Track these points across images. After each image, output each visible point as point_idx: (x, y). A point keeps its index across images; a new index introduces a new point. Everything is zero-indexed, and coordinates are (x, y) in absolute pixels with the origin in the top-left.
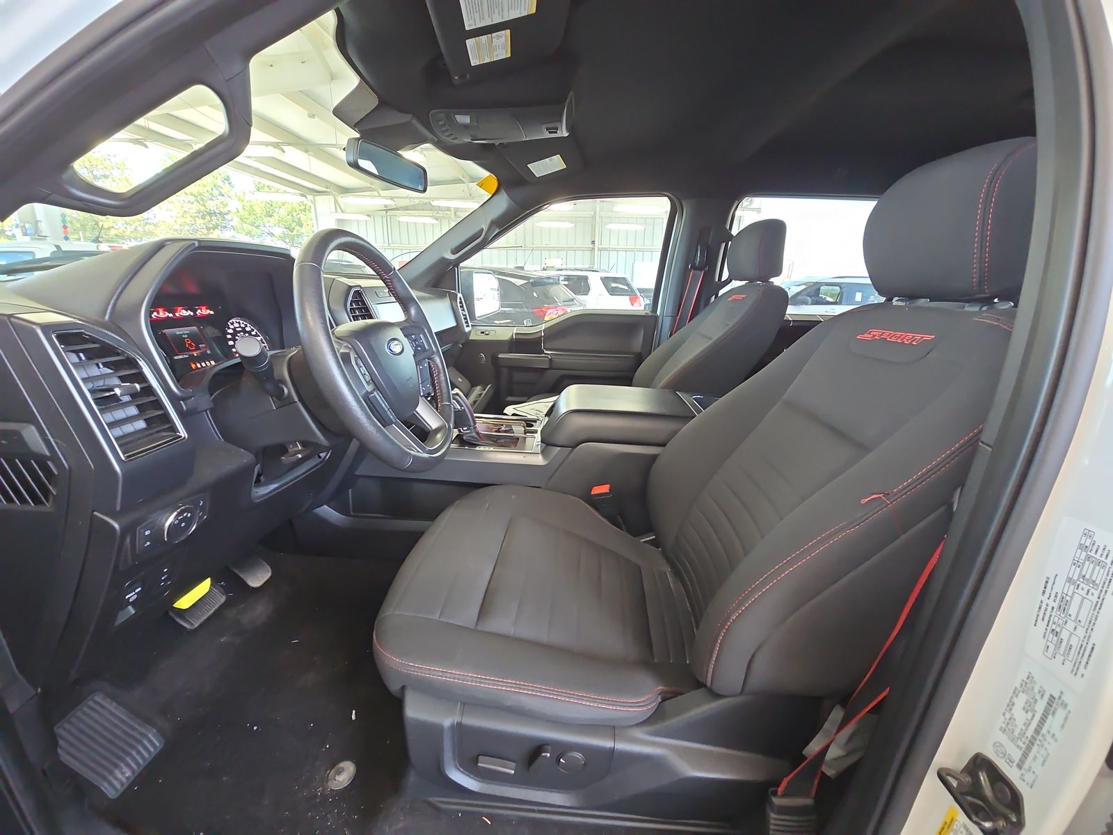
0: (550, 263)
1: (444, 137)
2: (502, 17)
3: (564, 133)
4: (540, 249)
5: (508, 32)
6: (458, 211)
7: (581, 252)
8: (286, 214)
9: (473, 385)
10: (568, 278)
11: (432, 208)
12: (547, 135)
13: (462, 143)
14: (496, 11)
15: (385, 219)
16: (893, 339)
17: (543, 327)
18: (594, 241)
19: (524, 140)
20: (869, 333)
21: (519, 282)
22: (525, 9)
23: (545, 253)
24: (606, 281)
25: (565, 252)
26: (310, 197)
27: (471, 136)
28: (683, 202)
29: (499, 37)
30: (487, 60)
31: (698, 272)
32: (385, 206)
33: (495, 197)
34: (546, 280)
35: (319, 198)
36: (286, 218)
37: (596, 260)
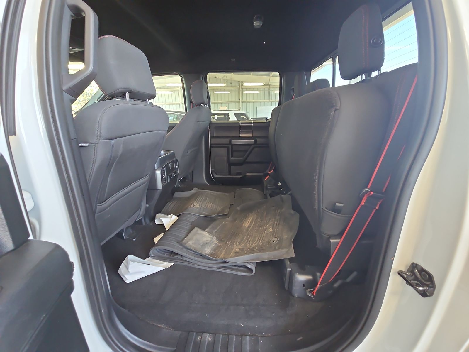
0: (222, 109)
4: (218, 103)
7: (235, 103)
18: (240, 99)
23: (219, 105)
25: (228, 104)
37: (241, 107)
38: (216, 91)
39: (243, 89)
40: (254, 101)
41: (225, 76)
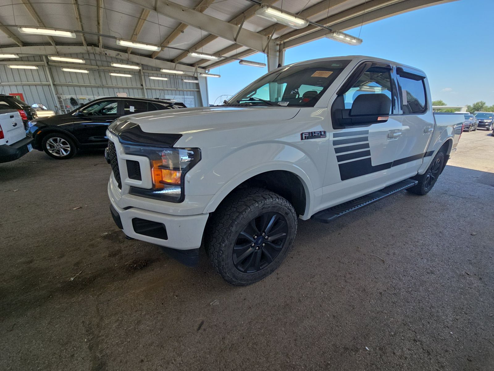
18: (142, 85)
38: (112, 72)
39: (144, 73)
40: (160, 88)
41: (119, 54)
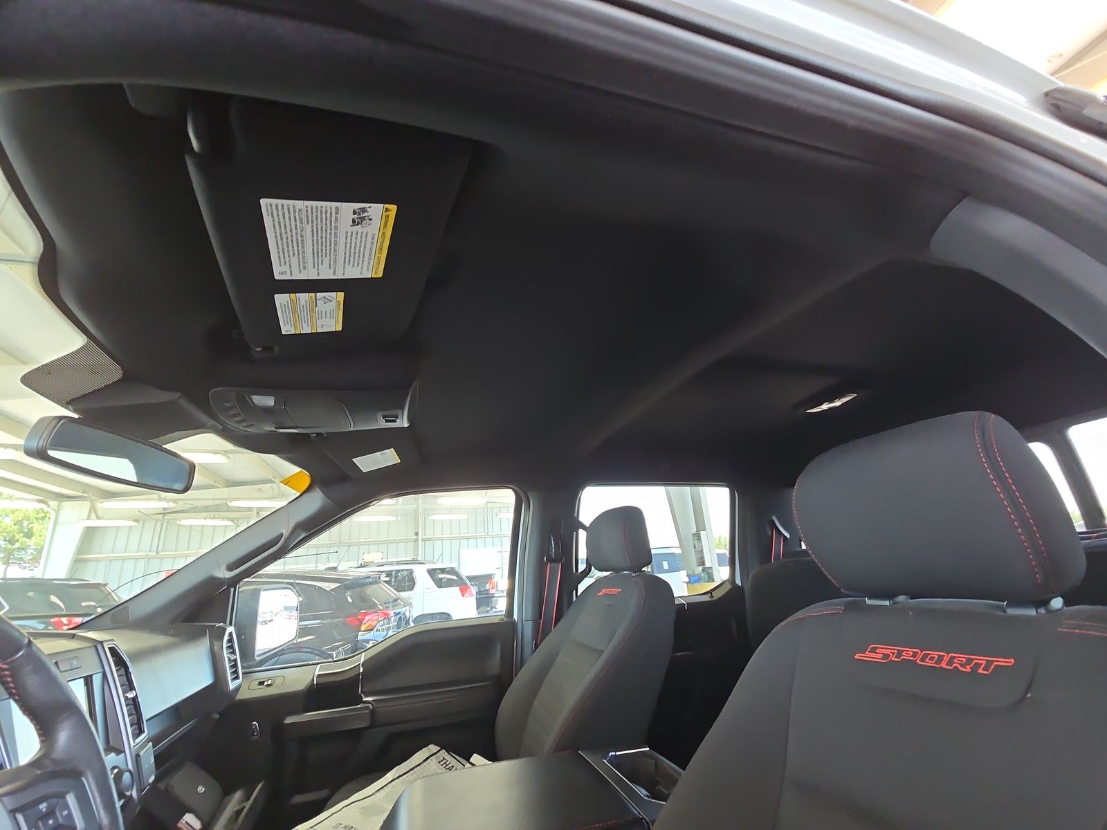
0: (368, 558)
1: (232, 424)
2: (334, 271)
3: (403, 422)
4: (358, 544)
5: (341, 295)
6: (261, 511)
7: (404, 544)
8: (12, 523)
9: (227, 792)
10: (389, 574)
11: (229, 509)
12: (382, 424)
13: (261, 432)
14: (326, 260)
15: (159, 524)
16: (928, 663)
17: (363, 658)
18: (417, 533)
19: (351, 429)
20: (873, 650)
21: (329, 586)
22: (368, 268)
23: (364, 548)
24: (432, 573)
25: (386, 545)
26: (53, 504)
27: (275, 424)
28: (529, 493)
29: (327, 300)
30: (307, 330)
31: (554, 565)
32: (164, 509)
33: (307, 495)
34: (364, 581)
35: (68, 505)
36: (10, 529)
37: (420, 552)
40: (453, 536)
